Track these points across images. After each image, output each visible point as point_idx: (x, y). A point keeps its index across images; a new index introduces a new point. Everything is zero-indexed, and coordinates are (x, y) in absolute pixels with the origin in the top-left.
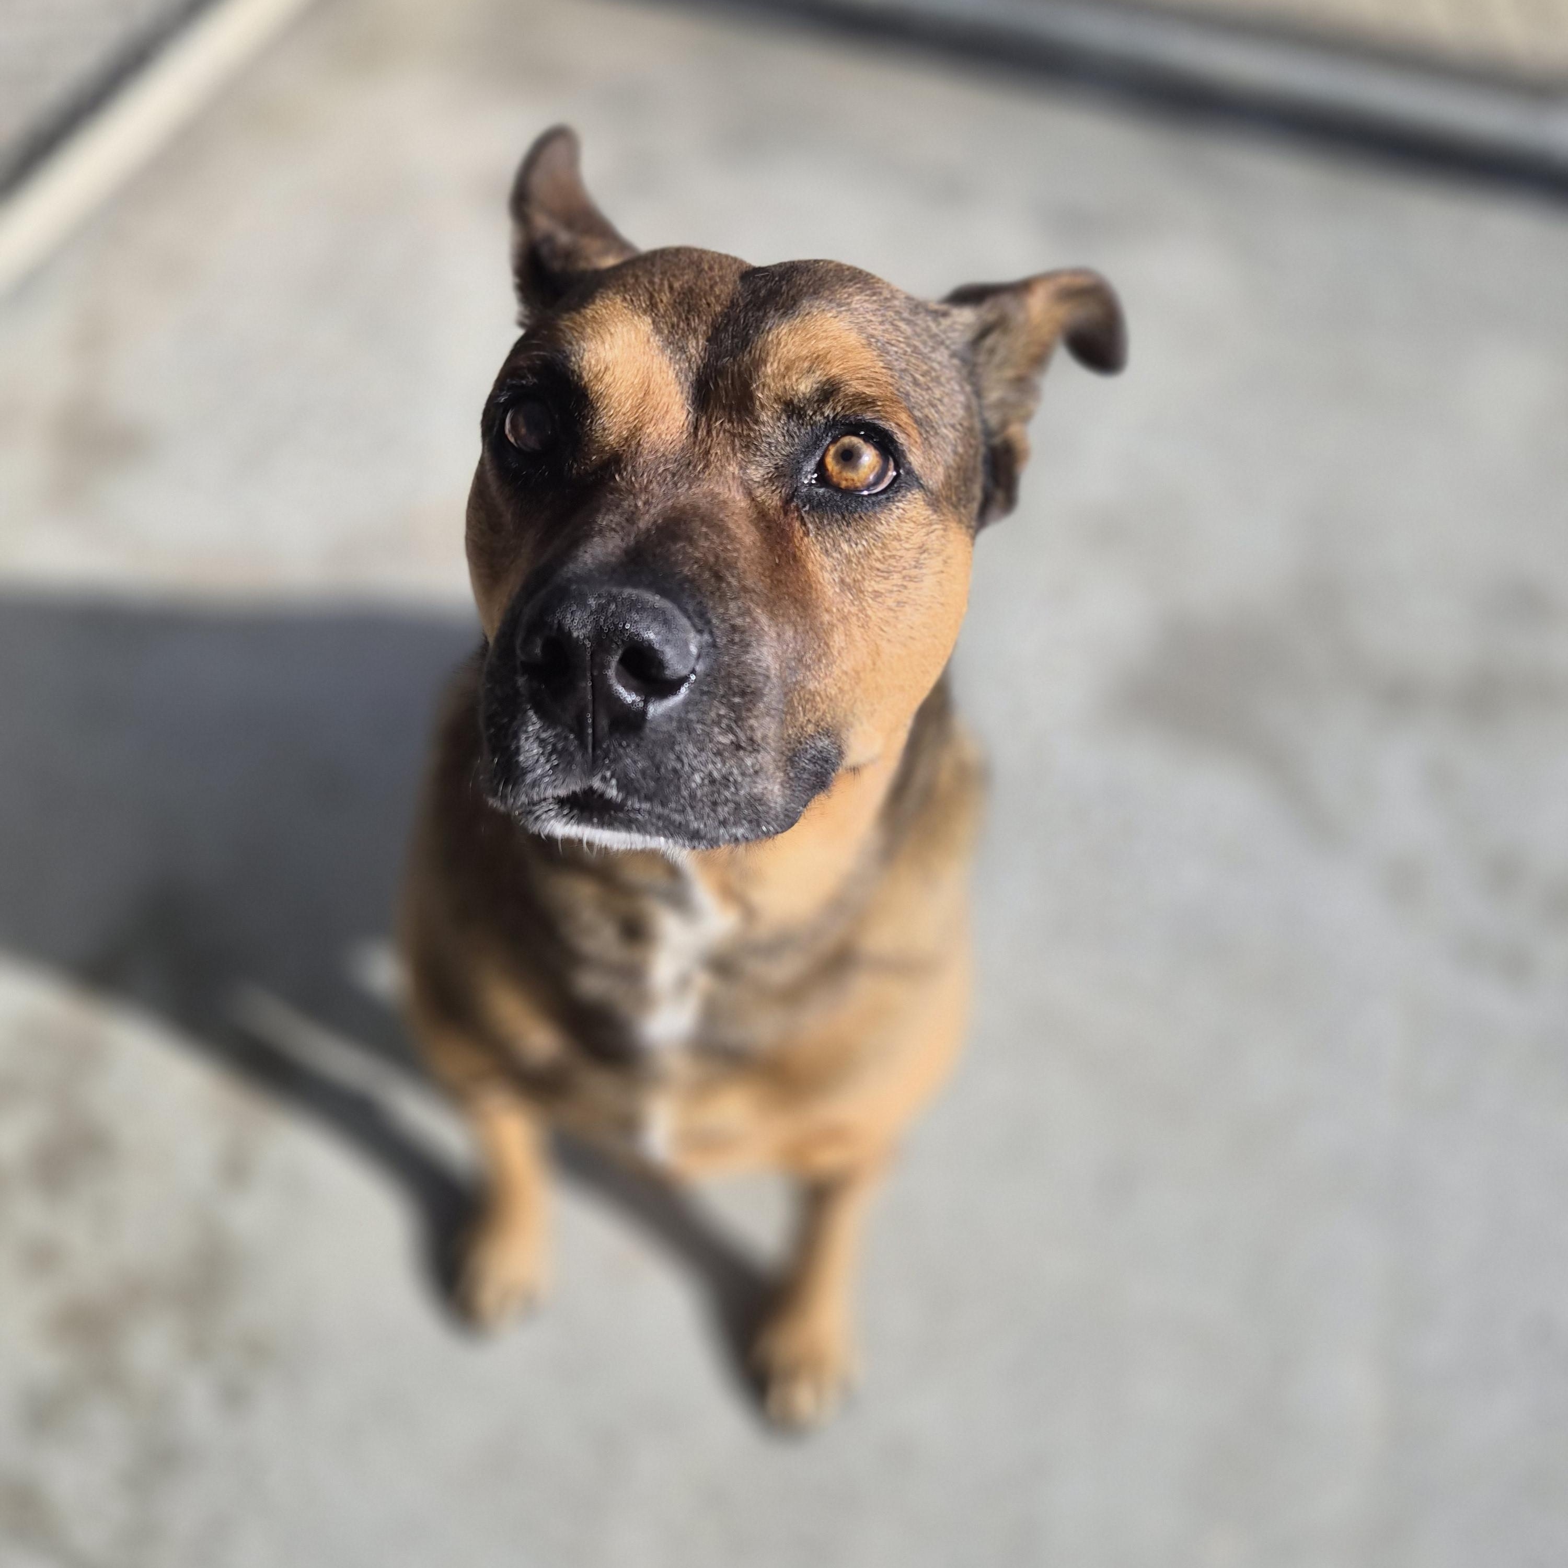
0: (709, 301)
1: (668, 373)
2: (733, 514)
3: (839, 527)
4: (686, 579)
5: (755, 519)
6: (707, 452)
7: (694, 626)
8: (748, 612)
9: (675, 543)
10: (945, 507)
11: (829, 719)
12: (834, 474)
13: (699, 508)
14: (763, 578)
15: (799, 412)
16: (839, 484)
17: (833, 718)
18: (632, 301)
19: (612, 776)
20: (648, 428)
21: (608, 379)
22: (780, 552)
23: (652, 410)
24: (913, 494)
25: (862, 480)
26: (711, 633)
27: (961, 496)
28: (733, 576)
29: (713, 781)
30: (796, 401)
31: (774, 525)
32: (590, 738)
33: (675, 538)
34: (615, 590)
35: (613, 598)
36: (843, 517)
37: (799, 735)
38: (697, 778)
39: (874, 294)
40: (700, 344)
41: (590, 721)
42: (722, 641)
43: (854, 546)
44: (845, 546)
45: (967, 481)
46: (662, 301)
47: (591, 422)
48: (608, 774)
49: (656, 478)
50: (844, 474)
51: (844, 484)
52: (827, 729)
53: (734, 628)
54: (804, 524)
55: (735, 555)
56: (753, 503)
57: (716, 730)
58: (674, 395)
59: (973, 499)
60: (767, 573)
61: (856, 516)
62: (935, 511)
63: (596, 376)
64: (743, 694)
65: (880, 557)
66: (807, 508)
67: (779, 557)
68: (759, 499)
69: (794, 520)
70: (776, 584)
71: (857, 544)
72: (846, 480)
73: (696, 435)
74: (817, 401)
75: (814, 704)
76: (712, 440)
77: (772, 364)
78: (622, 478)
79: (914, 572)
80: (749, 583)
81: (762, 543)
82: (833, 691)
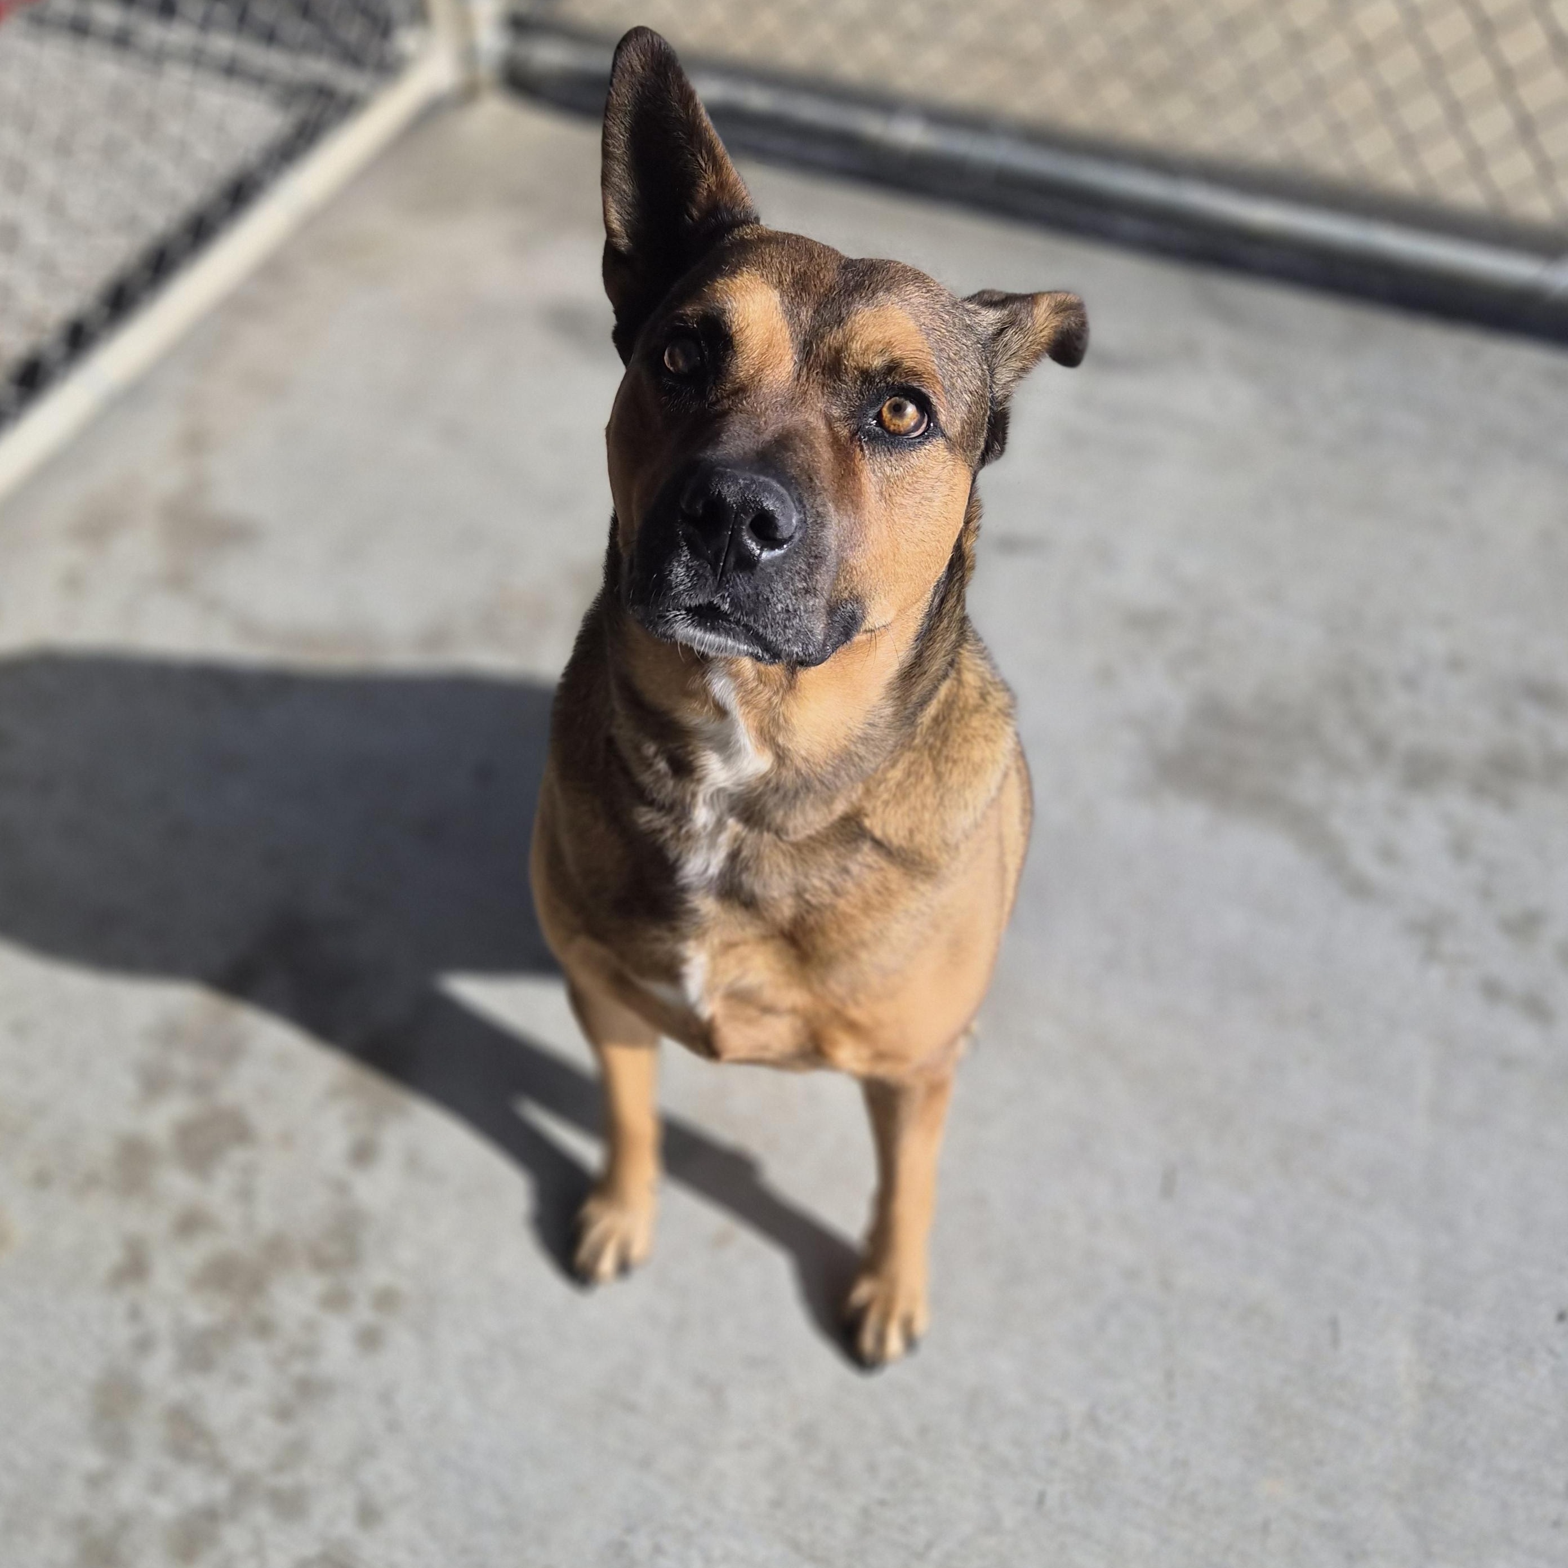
0: (816, 283)
1: (786, 333)
2: (818, 437)
3: (885, 455)
4: (793, 477)
5: (832, 442)
6: (805, 393)
7: (796, 508)
8: (824, 505)
9: (787, 453)
10: (958, 451)
11: (859, 590)
12: (887, 420)
13: (799, 431)
14: (833, 483)
15: (871, 380)
16: (889, 427)
17: (862, 590)
18: (767, 277)
19: (728, 596)
20: (767, 370)
21: (748, 332)
22: (845, 468)
23: (772, 358)
24: (937, 441)
25: (905, 427)
26: (805, 513)
27: (970, 443)
28: (817, 479)
29: (788, 611)
30: (870, 371)
31: (842, 447)
32: (720, 570)
33: (786, 448)
34: (755, 477)
35: (753, 482)
36: (889, 450)
37: (837, 597)
38: (779, 606)
39: (928, 292)
40: (809, 314)
41: (723, 558)
42: (810, 520)
43: (894, 470)
44: (888, 470)
45: (975, 433)
46: (786, 280)
47: (731, 360)
48: (726, 595)
49: (771, 407)
50: (894, 421)
51: (892, 428)
52: (857, 597)
53: (818, 514)
54: (862, 450)
55: (819, 465)
56: (831, 432)
57: (797, 577)
58: (787, 349)
59: (978, 448)
60: (836, 481)
61: (897, 451)
62: (950, 452)
63: (741, 330)
64: (816, 557)
65: (910, 481)
66: (866, 439)
67: (844, 470)
68: (835, 429)
69: (857, 447)
70: (841, 488)
71: (896, 469)
72: (895, 425)
73: (798, 380)
74: (884, 373)
75: (852, 576)
76: (809, 385)
77: (857, 342)
78: (748, 403)
79: (929, 495)
80: (826, 485)
81: (834, 459)
82: (864, 568)
